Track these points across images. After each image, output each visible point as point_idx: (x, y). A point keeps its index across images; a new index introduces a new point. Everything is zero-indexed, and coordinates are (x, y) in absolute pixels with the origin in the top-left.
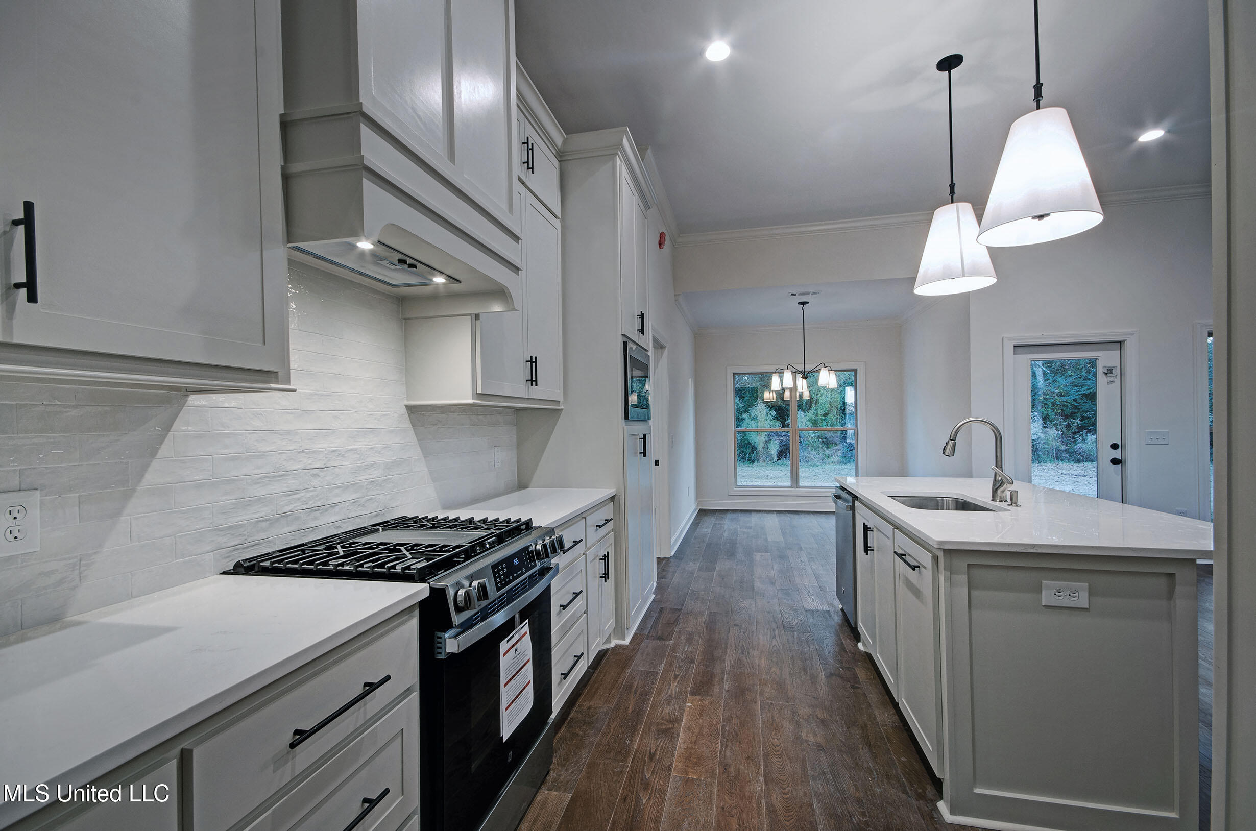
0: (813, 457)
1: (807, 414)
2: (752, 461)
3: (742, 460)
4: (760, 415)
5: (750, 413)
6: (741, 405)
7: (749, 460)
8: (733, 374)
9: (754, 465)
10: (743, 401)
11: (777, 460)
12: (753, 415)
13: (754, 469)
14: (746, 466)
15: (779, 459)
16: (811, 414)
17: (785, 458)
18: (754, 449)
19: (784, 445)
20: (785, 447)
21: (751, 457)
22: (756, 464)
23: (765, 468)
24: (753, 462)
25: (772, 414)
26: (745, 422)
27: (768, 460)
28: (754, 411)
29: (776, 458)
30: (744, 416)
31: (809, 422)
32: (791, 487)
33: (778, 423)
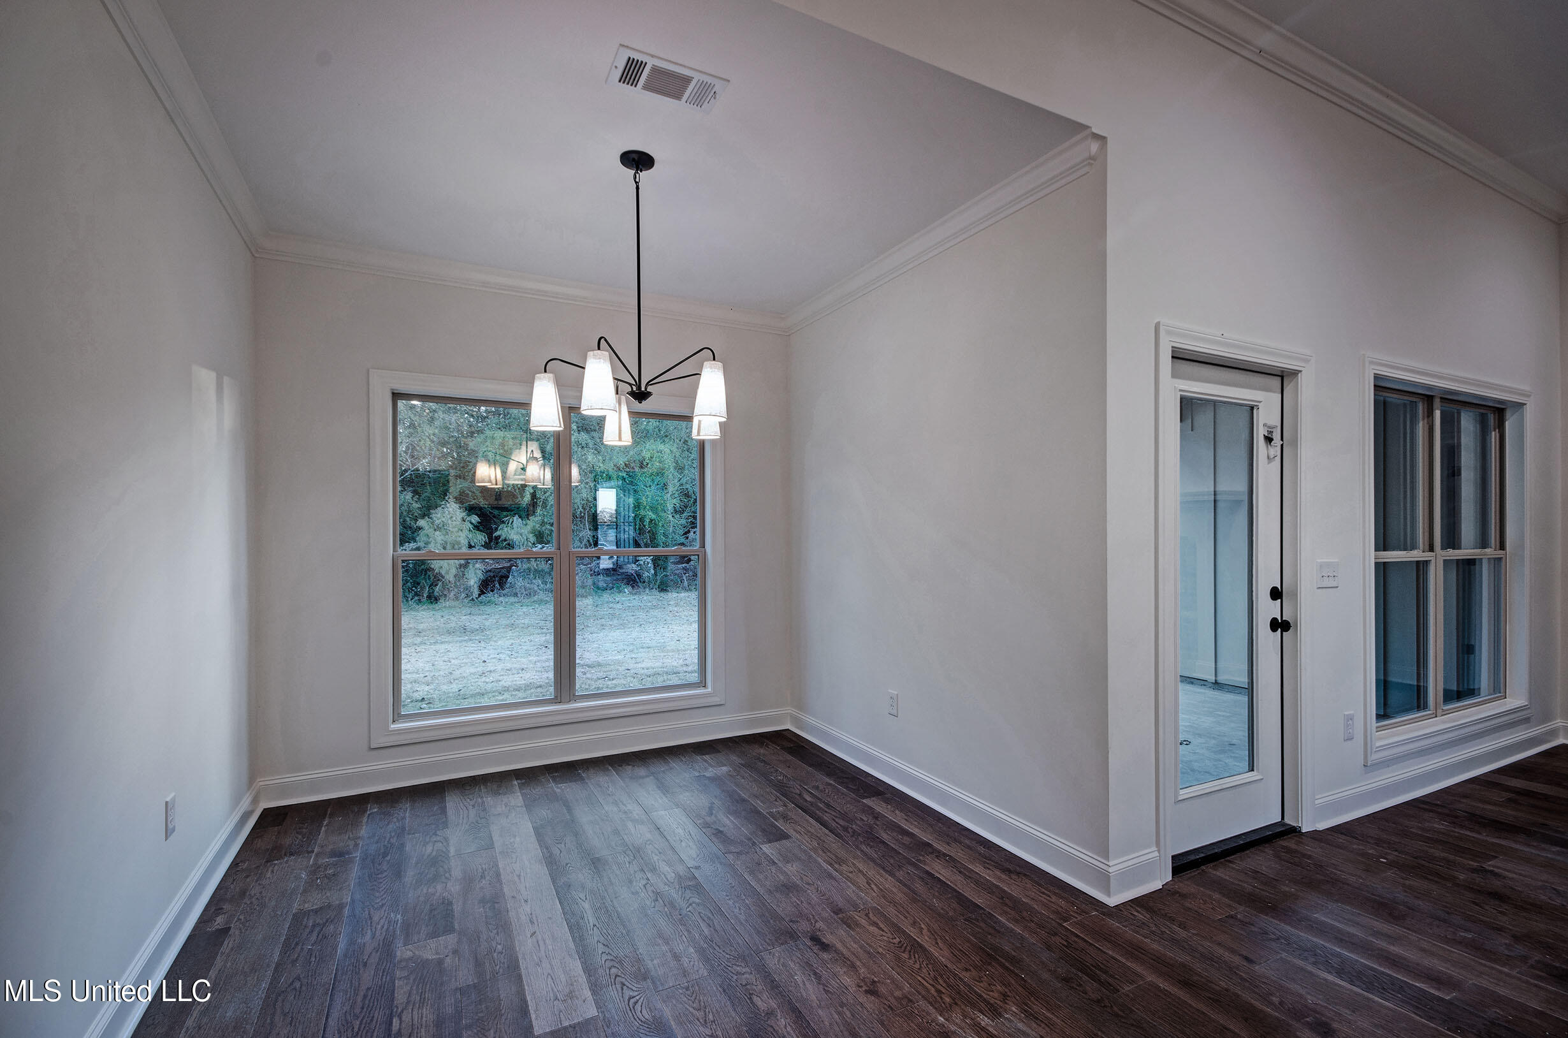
0: (536, 588)
1: (528, 521)
2: (433, 599)
3: (416, 598)
4: (450, 522)
5: (431, 518)
6: (416, 505)
7: (429, 597)
8: (393, 394)
9: (436, 606)
10: (419, 499)
11: (480, 595)
12: (437, 522)
13: (438, 614)
14: (425, 609)
15: (482, 593)
16: (534, 522)
17: (492, 591)
18: (438, 578)
19: (490, 571)
20: (492, 574)
21: (433, 592)
22: (442, 603)
23: (459, 610)
24: (436, 600)
25: (473, 521)
26: (422, 533)
27: (463, 595)
28: (438, 515)
29: (476, 592)
30: (422, 523)
31: (531, 535)
32: (557, 700)
33: (481, 537)
